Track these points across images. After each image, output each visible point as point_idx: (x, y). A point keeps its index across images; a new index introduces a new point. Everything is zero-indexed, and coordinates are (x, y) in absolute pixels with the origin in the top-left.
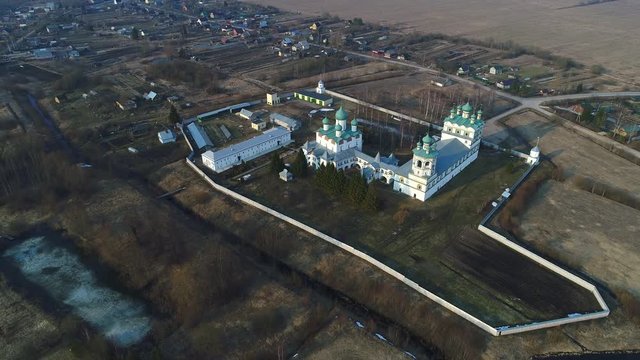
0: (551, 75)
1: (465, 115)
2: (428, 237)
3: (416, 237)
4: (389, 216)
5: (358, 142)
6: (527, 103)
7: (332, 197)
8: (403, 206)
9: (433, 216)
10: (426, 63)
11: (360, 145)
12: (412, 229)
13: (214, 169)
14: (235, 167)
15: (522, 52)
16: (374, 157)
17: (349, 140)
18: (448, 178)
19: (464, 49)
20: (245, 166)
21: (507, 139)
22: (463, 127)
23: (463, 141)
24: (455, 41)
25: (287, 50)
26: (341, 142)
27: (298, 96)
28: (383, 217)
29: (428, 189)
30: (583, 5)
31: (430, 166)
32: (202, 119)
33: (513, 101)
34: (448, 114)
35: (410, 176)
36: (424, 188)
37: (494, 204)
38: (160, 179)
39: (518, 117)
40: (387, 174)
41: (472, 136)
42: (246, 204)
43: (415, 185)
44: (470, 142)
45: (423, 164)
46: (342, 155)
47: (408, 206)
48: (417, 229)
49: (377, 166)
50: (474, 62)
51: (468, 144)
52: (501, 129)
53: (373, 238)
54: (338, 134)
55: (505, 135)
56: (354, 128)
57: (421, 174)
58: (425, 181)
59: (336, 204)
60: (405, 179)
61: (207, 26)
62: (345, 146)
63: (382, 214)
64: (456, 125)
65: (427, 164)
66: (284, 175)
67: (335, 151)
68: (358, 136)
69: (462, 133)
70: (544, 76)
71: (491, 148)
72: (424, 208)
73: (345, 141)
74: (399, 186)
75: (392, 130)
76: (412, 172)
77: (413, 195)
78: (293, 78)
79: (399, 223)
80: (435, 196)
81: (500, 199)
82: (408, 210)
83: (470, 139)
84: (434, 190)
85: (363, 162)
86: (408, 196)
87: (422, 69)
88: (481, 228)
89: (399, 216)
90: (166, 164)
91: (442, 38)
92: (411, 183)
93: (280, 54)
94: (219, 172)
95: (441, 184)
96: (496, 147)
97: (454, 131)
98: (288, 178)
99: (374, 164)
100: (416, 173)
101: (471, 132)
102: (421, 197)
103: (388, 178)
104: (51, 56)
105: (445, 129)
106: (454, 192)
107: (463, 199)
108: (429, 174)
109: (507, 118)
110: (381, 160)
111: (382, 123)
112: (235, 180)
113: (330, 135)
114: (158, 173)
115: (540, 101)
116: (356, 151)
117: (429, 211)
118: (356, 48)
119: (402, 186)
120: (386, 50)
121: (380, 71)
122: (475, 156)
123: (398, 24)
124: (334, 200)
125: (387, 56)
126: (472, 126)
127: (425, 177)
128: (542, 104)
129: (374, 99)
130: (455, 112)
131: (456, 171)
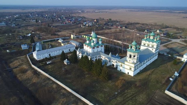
0: (181, 33)
1: (152, 38)
2: (135, 96)
3: (129, 96)
4: (114, 83)
5: (102, 49)
6: (174, 40)
7: (86, 73)
8: (121, 78)
9: (138, 84)
10: (133, 29)
11: (103, 50)
12: (126, 91)
13: (36, 59)
14: (46, 58)
15: (168, 27)
16: (109, 55)
17: (98, 47)
18: (145, 66)
19: (146, 26)
20: (51, 58)
21: (170, 51)
22: (151, 43)
23: (151, 49)
24: (143, 24)
25: (85, 25)
26: (94, 48)
27: (83, 37)
28: (110, 83)
29: (135, 70)
30: (184, 18)
31: (136, 58)
32: (43, 42)
33: (168, 40)
34: (143, 38)
35: (126, 63)
36: (133, 69)
37: (171, 79)
38: (12, 62)
39: (172, 45)
40: (114, 62)
41: (155, 47)
42: (42, 74)
43: (128, 67)
44: (154, 50)
45: (132, 56)
46: (94, 54)
47: (124, 78)
48: (129, 91)
49: (110, 59)
50: (150, 29)
51: (154, 51)
52: (165, 48)
53: (103, 96)
54: (92, 44)
55: (168, 51)
56: (100, 42)
57: (131, 62)
58: (133, 65)
59: (87, 76)
60: (123, 65)
61: (61, 20)
62: (96, 50)
63: (110, 82)
64: (147, 42)
65: (134, 56)
66: (66, 62)
67: (91, 52)
68: (102, 46)
69: (150, 46)
70: (179, 33)
71: (163, 55)
72: (133, 80)
73: (95, 48)
74: (120, 68)
75: (119, 47)
76: (127, 61)
77: (127, 73)
78: (84, 32)
79: (119, 87)
80: (138, 74)
81: (173, 77)
82: (124, 80)
83: (155, 48)
84: (138, 71)
85: (104, 57)
86: (124, 73)
87: (131, 31)
88: (167, 92)
89: (119, 83)
90: (18, 57)
91: (138, 24)
92: (126, 66)
93: (82, 26)
94: (38, 60)
95: (142, 68)
96: (166, 54)
97: (146, 45)
98: (67, 63)
99: (108, 58)
100: (128, 61)
101: (155, 45)
102: (132, 74)
103: (115, 64)
104: (5, 25)
105: (142, 44)
106: (149, 72)
107: (153, 76)
108: (135, 62)
109: (167, 45)
110: (112, 56)
111: (115, 45)
112: (43, 64)
113: (89, 45)
114: (13, 60)
115: (179, 40)
116: (101, 53)
117: (136, 81)
118: (108, 25)
119: (121, 68)
120: (118, 26)
121: (116, 31)
122: (156, 57)
123: (123, 21)
124: (87, 74)
125: (119, 27)
126: (155, 42)
127: (133, 63)
128: (181, 41)
129: (112, 38)
130: (147, 37)
131: (148, 63)
